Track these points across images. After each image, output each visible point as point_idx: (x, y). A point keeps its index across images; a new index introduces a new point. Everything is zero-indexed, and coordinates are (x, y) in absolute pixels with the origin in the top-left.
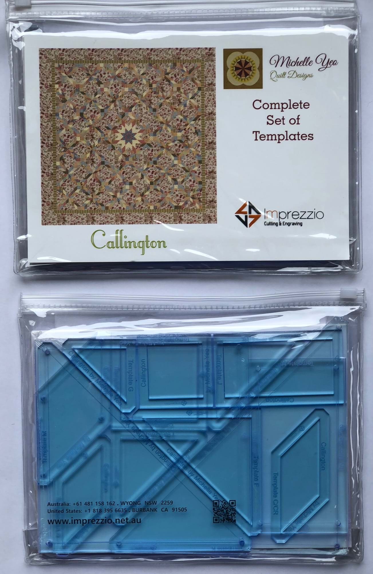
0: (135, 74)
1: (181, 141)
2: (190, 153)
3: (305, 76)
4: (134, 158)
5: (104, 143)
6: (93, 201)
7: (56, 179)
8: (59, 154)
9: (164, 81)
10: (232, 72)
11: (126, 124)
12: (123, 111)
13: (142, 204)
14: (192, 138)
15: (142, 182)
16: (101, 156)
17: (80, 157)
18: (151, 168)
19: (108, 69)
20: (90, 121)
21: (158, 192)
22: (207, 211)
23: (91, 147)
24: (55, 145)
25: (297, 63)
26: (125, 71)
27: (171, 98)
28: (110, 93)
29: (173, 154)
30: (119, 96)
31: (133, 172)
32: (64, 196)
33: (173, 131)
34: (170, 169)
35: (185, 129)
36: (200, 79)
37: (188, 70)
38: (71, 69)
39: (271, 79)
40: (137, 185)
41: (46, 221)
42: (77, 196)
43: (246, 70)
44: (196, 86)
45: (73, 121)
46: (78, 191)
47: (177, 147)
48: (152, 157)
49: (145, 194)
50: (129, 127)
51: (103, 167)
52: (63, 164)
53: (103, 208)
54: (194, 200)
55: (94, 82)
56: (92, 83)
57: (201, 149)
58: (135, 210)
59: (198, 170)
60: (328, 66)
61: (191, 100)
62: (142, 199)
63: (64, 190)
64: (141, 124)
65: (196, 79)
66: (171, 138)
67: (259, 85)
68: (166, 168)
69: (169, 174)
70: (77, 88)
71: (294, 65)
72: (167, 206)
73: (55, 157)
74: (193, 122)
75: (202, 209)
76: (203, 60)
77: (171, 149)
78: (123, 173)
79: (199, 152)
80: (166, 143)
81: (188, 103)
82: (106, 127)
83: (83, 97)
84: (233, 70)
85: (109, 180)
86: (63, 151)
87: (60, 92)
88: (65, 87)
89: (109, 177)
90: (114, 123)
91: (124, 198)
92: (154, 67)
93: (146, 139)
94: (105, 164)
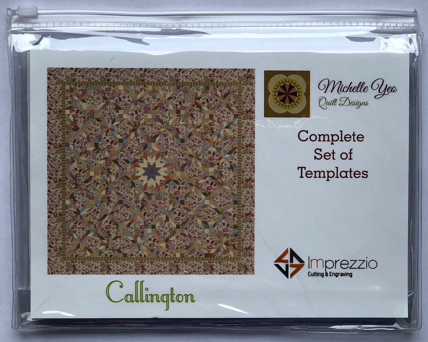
0: (159, 98)
1: (213, 177)
2: (224, 191)
3: (359, 104)
4: (158, 197)
5: (122, 178)
6: (109, 247)
7: (65, 221)
8: (70, 191)
9: (194, 107)
10: (275, 97)
11: (148, 156)
12: (146, 142)
13: (167, 251)
14: (227, 175)
15: (166, 225)
16: (118, 194)
17: (94, 195)
18: (178, 209)
19: (128, 92)
20: (107, 152)
21: (186, 237)
22: (242, 259)
23: (107, 183)
24: (65, 181)
25: (350, 89)
26: (148, 95)
27: (202, 127)
28: (130, 120)
29: (203, 193)
30: (141, 123)
31: (156, 213)
32: (74, 240)
33: (205, 165)
34: (200, 211)
35: (219, 163)
36: (237, 105)
37: (223, 94)
38: (84, 92)
39: (320, 106)
40: (160, 228)
41: (52, 269)
42: (89, 240)
43: (290, 95)
44: (231, 113)
45: (86, 153)
46: (91, 235)
47: (208, 185)
48: (179, 196)
49: (170, 239)
50: (151, 161)
51: (121, 207)
52: (73, 203)
53: (121, 255)
54: (228, 247)
55: (111, 107)
56: (109, 108)
57: (237, 187)
58: (158, 258)
59: (232, 212)
60: (385, 94)
61: (225, 129)
62: (166, 245)
63: (74, 234)
64: (166, 157)
65: (232, 105)
66: (201, 174)
67: (306, 113)
68: (195, 209)
69: (198, 216)
70: (92, 114)
71: (347, 91)
72: (195, 253)
73: (65, 195)
74: (227, 156)
75: (236, 258)
76: (240, 83)
77: (201, 187)
78: (145, 215)
79: (235, 190)
80: (195, 179)
81: (222, 133)
82: (125, 160)
83: (98, 125)
84: (275, 95)
85: (129, 222)
86: (74, 188)
87: (71, 118)
88: (77, 112)
89: (128, 219)
90: (135, 155)
91: (146, 244)
92: (183, 91)
93: (172, 175)
94: (124, 204)
